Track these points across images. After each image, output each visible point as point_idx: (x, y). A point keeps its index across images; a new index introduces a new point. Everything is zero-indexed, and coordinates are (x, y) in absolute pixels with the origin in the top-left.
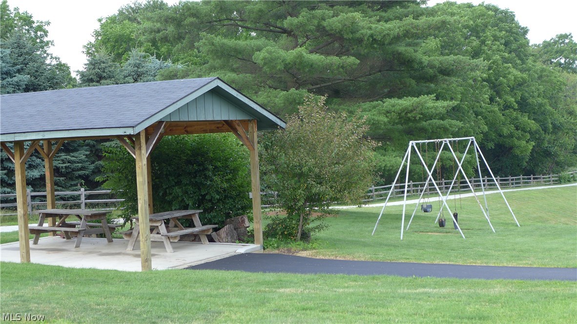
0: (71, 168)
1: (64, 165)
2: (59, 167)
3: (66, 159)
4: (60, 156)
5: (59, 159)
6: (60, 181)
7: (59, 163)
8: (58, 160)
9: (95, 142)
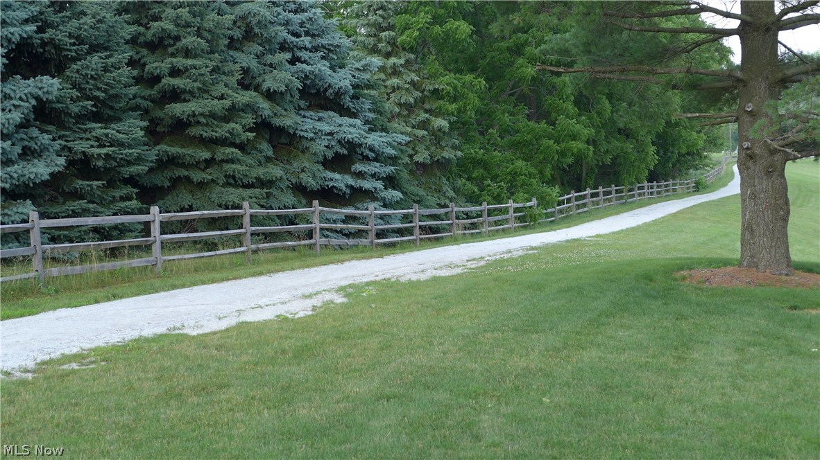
0: (115, 159)
1: (104, 151)
2: (93, 155)
3: (107, 135)
4: (91, 130)
5: (88, 135)
6: (92, 189)
7: (92, 146)
8: (88, 139)
9: (150, 104)
